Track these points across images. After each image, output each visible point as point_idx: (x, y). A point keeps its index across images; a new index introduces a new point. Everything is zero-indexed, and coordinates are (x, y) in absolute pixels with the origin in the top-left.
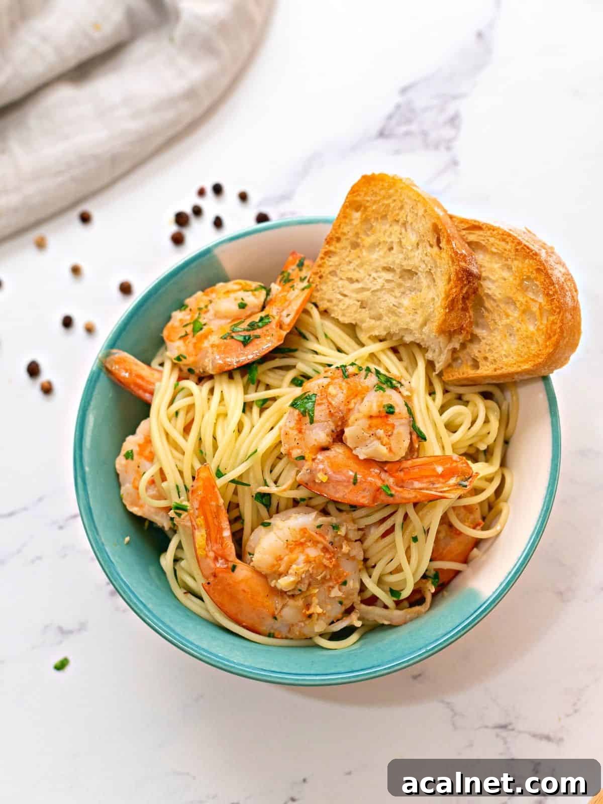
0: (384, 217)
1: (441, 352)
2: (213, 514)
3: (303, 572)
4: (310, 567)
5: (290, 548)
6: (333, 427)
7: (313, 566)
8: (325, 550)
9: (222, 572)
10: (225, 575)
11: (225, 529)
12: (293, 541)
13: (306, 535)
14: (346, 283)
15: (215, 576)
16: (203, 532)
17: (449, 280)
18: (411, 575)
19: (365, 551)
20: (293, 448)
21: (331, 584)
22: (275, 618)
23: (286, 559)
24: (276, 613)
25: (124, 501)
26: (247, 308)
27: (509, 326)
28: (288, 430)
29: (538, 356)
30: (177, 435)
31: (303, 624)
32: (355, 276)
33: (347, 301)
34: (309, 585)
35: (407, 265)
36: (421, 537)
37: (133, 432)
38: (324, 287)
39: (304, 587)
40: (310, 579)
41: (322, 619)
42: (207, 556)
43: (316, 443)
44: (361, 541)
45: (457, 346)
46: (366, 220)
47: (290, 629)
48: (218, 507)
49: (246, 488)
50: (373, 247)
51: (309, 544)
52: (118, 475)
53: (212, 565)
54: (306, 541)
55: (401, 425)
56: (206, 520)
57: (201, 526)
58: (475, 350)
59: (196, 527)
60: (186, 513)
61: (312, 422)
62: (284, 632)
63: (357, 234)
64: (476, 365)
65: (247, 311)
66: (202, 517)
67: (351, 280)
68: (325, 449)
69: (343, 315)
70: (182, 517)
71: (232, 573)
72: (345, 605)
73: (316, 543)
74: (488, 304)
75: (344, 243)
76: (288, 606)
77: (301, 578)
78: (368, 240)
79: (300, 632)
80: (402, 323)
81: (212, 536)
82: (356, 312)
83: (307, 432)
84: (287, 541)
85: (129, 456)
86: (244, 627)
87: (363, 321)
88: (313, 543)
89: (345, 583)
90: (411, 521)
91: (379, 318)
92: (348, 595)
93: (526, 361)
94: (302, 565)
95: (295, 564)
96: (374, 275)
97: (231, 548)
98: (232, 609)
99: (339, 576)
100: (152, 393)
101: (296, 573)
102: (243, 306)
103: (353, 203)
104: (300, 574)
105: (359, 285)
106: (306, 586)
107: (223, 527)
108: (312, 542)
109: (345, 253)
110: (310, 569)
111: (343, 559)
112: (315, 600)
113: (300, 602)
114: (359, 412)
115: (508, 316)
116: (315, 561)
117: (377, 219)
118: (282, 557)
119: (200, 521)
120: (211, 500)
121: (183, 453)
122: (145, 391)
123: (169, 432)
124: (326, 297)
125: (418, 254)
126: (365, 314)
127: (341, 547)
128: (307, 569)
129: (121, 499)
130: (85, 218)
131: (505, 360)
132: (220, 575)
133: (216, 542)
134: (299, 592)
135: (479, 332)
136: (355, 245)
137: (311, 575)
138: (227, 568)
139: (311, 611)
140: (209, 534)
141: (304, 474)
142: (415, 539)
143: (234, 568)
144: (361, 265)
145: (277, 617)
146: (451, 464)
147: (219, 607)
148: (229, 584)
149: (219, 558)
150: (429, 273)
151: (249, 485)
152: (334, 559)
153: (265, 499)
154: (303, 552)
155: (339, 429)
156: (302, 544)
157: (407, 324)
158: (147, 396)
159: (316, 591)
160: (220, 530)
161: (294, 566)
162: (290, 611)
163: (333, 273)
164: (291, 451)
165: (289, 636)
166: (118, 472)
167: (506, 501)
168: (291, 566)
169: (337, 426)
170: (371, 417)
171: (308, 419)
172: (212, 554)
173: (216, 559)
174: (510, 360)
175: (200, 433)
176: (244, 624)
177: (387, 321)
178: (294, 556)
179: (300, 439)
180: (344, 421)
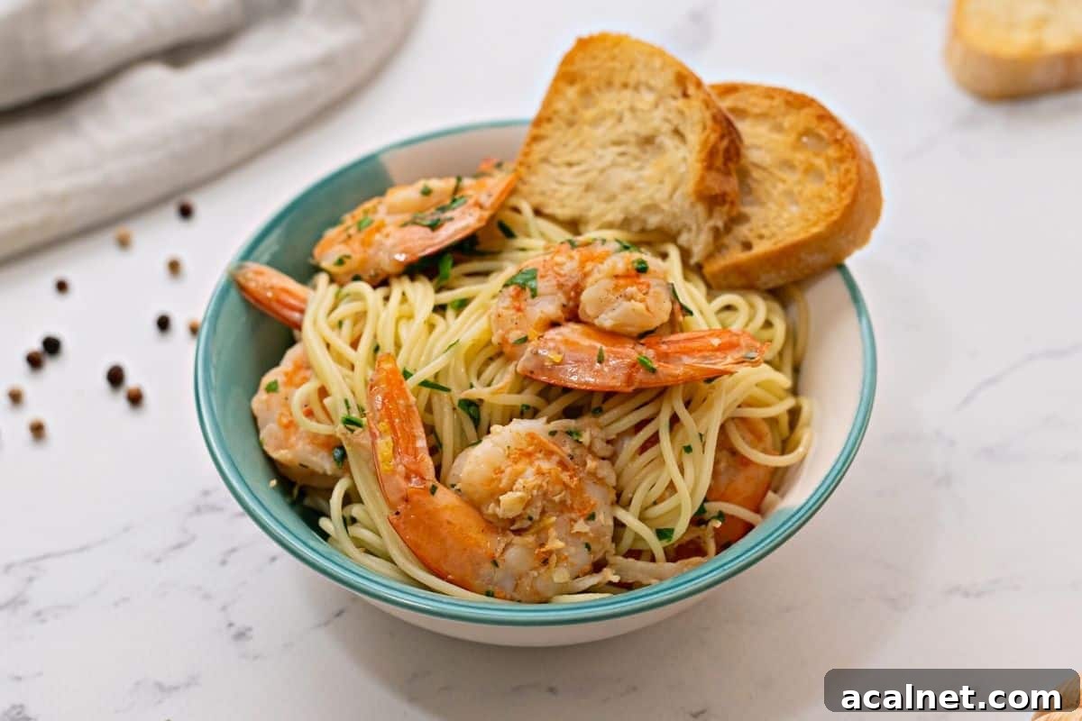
0: (609, 84)
1: (699, 230)
2: (402, 416)
3: (533, 488)
4: (543, 480)
5: (514, 458)
6: (563, 300)
7: (547, 479)
8: (562, 464)
9: (418, 493)
10: (420, 498)
11: (420, 437)
12: (516, 449)
13: (536, 441)
14: (565, 169)
15: (406, 500)
16: (389, 439)
17: (705, 128)
18: (688, 495)
19: (619, 477)
20: (508, 332)
21: (573, 516)
22: (495, 564)
23: (508, 470)
24: (497, 555)
25: (266, 448)
26: (432, 195)
27: (789, 193)
28: (501, 310)
29: (831, 213)
30: (342, 344)
31: (536, 574)
32: (574, 158)
33: (566, 189)
34: (543, 513)
35: (645, 131)
36: (696, 446)
37: (276, 363)
38: (533, 179)
39: (535, 514)
40: (545, 502)
41: (563, 566)
42: (394, 472)
43: (542, 316)
44: (612, 459)
45: (720, 224)
46: (586, 93)
47: (517, 585)
48: (408, 407)
49: (445, 394)
50: (595, 122)
51: (540, 455)
52: (255, 419)
53: (403, 484)
54: (535, 452)
55: (658, 285)
56: (392, 424)
57: (385, 431)
58: (743, 231)
59: (378, 433)
60: (360, 429)
61: (534, 296)
62: (509, 585)
63: (574, 111)
64: (747, 246)
65: (433, 199)
66: (386, 420)
67: (570, 165)
68: (554, 324)
69: (563, 206)
70: (356, 432)
71: (431, 497)
72: (595, 553)
73: (549, 454)
74: (756, 174)
75: (557, 122)
76: (513, 545)
77: (532, 496)
78: (589, 114)
79: (532, 587)
80: (643, 198)
81: (402, 444)
82: (580, 198)
83: (528, 308)
84: (509, 447)
85: (272, 388)
86: (450, 582)
87: (589, 209)
88: (545, 455)
89: (592, 517)
90: (682, 425)
91: (612, 198)
92: (599, 535)
93: (815, 224)
94: (531, 479)
95: (522, 478)
96: (599, 152)
97: (428, 463)
98: (432, 552)
99: (584, 504)
100: (302, 311)
101: (524, 487)
102: (427, 192)
103: (567, 75)
104: (530, 488)
105: (583, 167)
106: (539, 511)
107: (416, 434)
108: (543, 452)
109: (559, 134)
110: (544, 484)
111: (588, 482)
112: (553, 533)
113: (530, 539)
114: (599, 272)
115: (784, 181)
116: (550, 473)
117: (599, 89)
118: (503, 468)
119: (384, 425)
120: (399, 398)
121: (352, 368)
122: (293, 308)
123: (330, 342)
124: (537, 189)
125: (659, 114)
126: (591, 198)
127: (585, 464)
128: (539, 482)
129: (260, 444)
130: (186, 212)
131: (787, 230)
132: (415, 498)
133: (407, 453)
134: (529, 523)
135: (747, 210)
136: (571, 124)
137: (545, 494)
138: (425, 488)
139: (548, 547)
140: (396, 443)
141: (528, 359)
142: (688, 449)
143: (433, 490)
144: (582, 145)
145: (499, 561)
146: (730, 337)
147: (413, 552)
148: (427, 512)
149: (413, 475)
150: (677, 132)
151: (448, 390)
152: (575, 479)
153: (472, 408)
154: (531, 463)
155: (571, 304)
156: (529, 455)
157: (651, 197)
158: (296, 316)
159: (554, 519)
160: (414, 438)
161: (520, 481)
162: (517, 553)
163: (545, 160)
164: (506, 336)
165: (516, 596)
166: (256, 412)
167: (808, 424)
168: (516, 480)
169: (569, 299)
170: (617, 277)
171: (528, 293)
172: (401, 468)
173: (408, 478)
174: (794, 229)
175: (375, 337)
176: (450, 577)
177: (624, 200)
178: (520, 466)
179: (519, 318)
180: (579, 290)
